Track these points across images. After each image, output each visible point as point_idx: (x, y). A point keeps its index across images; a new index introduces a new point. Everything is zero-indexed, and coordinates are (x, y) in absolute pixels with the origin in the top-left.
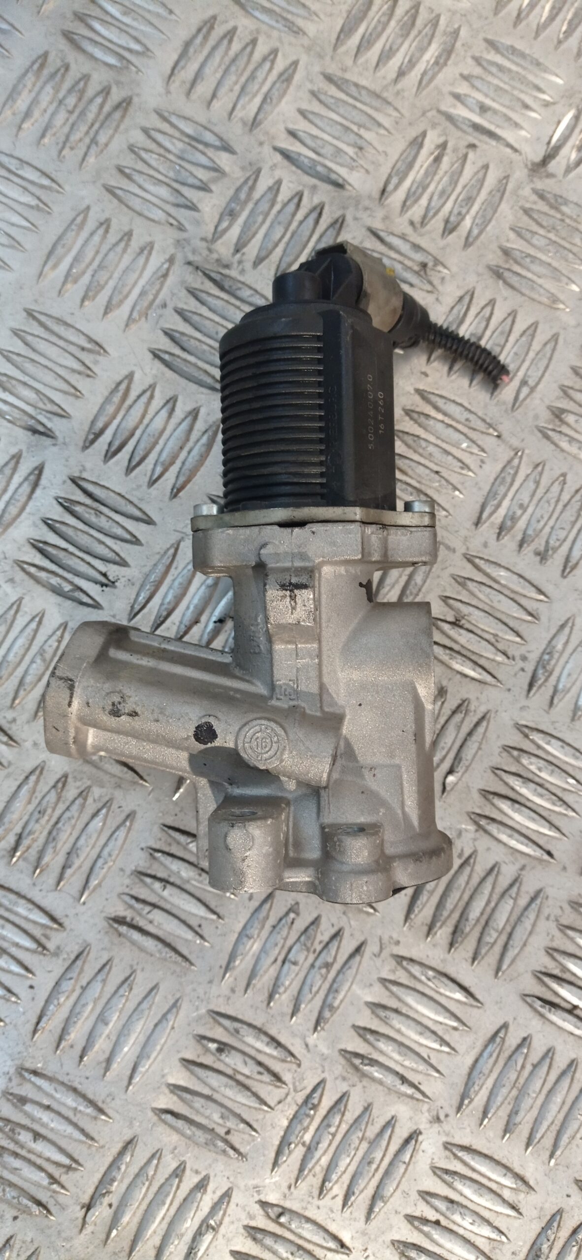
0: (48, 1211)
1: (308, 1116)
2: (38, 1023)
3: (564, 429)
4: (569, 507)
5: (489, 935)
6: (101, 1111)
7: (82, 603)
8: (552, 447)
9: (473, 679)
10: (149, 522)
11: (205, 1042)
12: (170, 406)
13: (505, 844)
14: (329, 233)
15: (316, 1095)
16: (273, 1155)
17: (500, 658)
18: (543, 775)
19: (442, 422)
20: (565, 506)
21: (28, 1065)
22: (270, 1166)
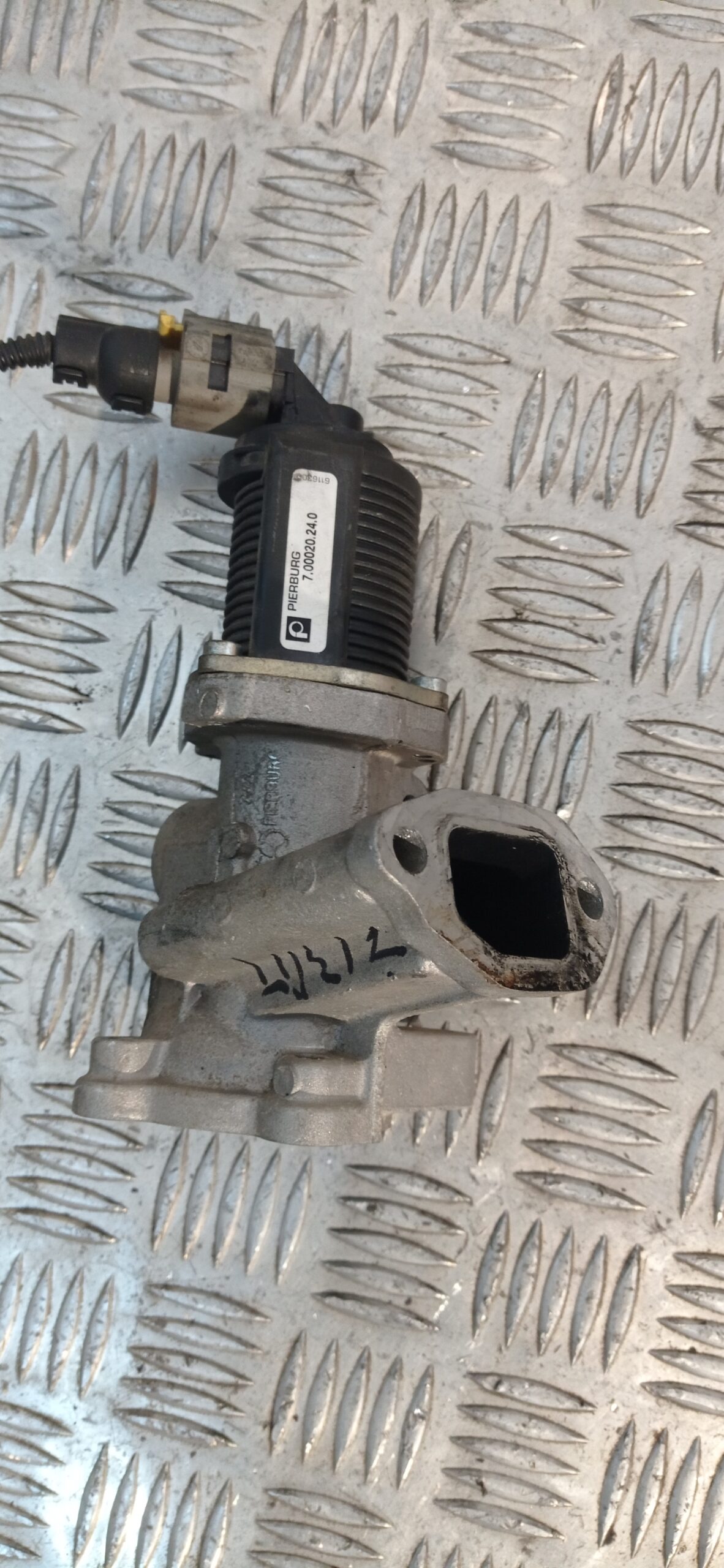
0: (227, 1439)
1: (497, 1260)
2: (153, 1229)
3: (592, 324)
4: (622, 425)
5: (663, 990)
6: (254, 1312)
7: (58, 732)
8: (581, 352)
9: (558, 682)
10: (108, 609)
11: (349, 1203)
12: (90, 459)
13: (653, 875)
14: (220, 175)
15: (501, 1233)
16: (469, 1316)
17: (585, 644)
18: (678, 775)
19: (431, 367)
20: (618, 424)
21: (155, 1280)
22: (470, 1329)
